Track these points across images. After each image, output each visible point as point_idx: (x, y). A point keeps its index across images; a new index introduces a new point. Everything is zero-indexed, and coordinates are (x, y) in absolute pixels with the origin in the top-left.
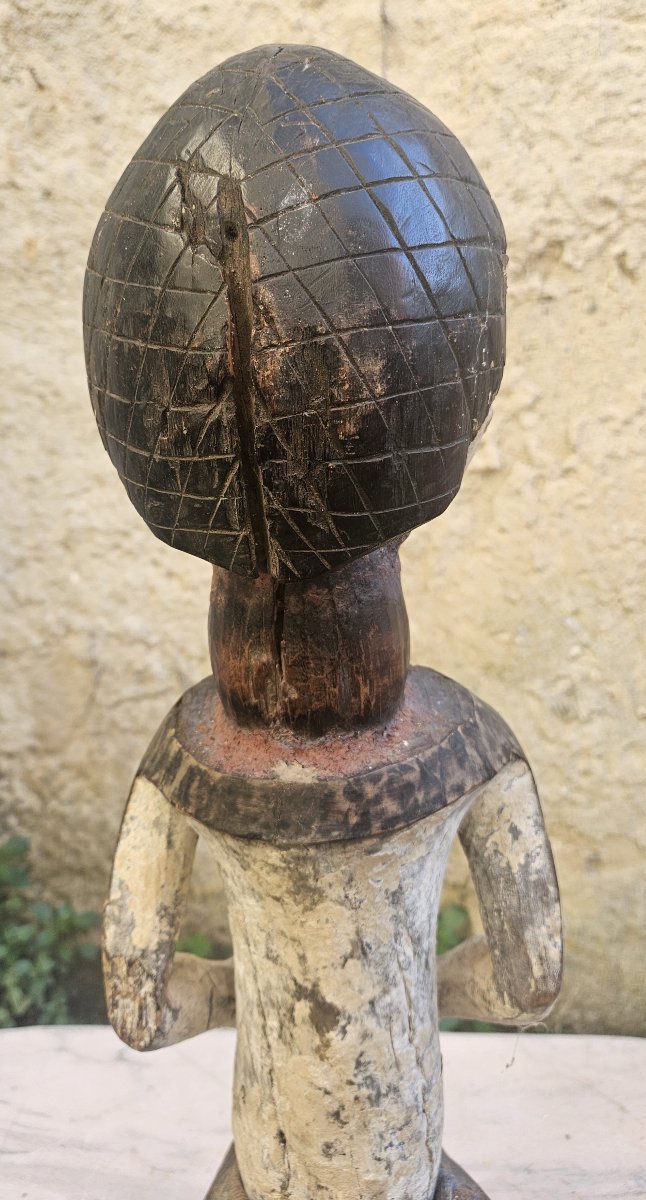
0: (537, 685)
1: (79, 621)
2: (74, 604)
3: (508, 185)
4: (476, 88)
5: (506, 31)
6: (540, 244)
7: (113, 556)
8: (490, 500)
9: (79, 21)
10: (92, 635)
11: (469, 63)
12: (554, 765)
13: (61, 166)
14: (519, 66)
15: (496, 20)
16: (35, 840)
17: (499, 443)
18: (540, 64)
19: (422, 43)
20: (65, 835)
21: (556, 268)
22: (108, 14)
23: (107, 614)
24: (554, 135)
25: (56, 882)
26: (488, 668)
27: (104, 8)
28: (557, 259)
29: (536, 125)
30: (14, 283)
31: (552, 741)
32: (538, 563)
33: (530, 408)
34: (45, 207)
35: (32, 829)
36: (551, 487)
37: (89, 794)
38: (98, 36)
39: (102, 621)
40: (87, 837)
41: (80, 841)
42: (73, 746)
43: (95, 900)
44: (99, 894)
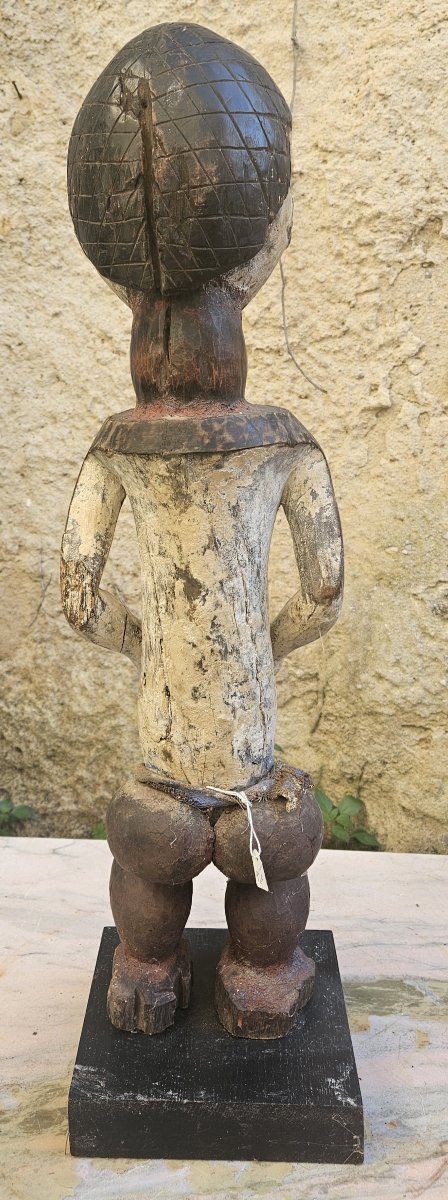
0: (420, 589)
1: (30, 539)
2: (26, 525)
4: (368, 95)
5: (393, 52)
6: (421, 219)
8: (383, 434)
9: (54, 45)
10: (41, 551)
11: (364, 76)
12: (435, 660)
13: (33, 159)
14: (402, 78)
15: (384, 42)
17: (390, 386)
18: (420, 77)
19: (327, 62)
21: (437, 241)
22: (76, 39)
23: (55, 535)
24: (432, 132)
26: (380, 578)
27: (73, 37)
28: (437, 232)
29: (417, 125)
31: (433, 638)
32: (421, 486)
33: (416, 356)
34: (20, 191)
36: (433, 422)
37: (32, 696)
38: (68, 57)
39: (50, 541)
40: (31, 737)
41: (22, 739)
42: (20, 653)
43: (32, 797)
44: (36, 791)
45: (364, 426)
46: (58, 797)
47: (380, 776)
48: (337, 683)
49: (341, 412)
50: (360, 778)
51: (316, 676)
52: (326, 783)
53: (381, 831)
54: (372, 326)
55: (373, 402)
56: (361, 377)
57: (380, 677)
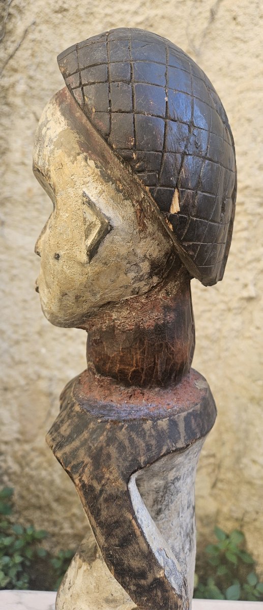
1: (44, 372)
2: (42, 364)
3: (256, 162)
7: (63, 339)
8: (251, 313)
10: (51, 379)
16: (17, 489)
17: (255, 285)
20: (32, 487)
23: (59, 369)
25: (26, 513)
26: (252, 399)
30: (21, 208)
35: (16, 483)
37: (45, 465)
39: (56, 373)
40: (44, 489)
41: (40, 491)
42: (38, 439)
43: (46, 524)
44: (48, 521)
45: (240, 308)
46: (61, 524)
47: (255, 520)
48: (228, 462)
49: (226, 299)
50: (242, 520)
51: (214, 456)
52: (221, 519)
53: (255, 552)
54: (244, 250)
55: (245, 294)
56: (237, 280)
57: (254, 462)
